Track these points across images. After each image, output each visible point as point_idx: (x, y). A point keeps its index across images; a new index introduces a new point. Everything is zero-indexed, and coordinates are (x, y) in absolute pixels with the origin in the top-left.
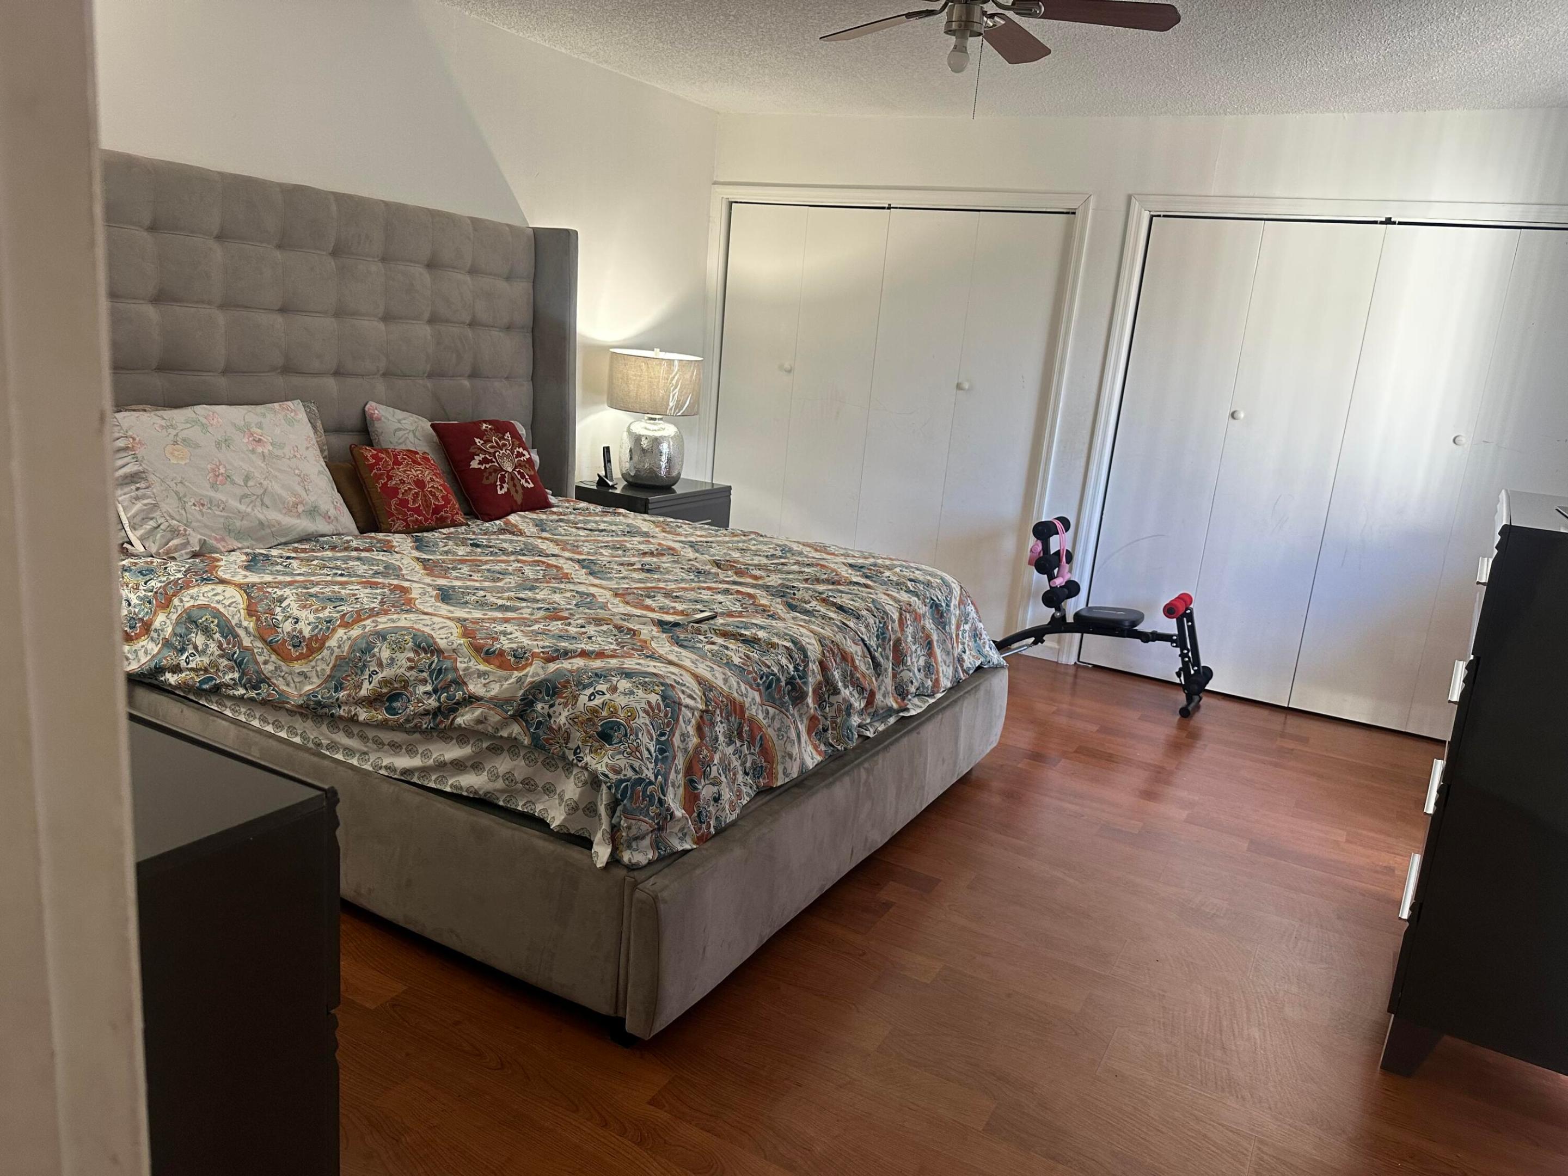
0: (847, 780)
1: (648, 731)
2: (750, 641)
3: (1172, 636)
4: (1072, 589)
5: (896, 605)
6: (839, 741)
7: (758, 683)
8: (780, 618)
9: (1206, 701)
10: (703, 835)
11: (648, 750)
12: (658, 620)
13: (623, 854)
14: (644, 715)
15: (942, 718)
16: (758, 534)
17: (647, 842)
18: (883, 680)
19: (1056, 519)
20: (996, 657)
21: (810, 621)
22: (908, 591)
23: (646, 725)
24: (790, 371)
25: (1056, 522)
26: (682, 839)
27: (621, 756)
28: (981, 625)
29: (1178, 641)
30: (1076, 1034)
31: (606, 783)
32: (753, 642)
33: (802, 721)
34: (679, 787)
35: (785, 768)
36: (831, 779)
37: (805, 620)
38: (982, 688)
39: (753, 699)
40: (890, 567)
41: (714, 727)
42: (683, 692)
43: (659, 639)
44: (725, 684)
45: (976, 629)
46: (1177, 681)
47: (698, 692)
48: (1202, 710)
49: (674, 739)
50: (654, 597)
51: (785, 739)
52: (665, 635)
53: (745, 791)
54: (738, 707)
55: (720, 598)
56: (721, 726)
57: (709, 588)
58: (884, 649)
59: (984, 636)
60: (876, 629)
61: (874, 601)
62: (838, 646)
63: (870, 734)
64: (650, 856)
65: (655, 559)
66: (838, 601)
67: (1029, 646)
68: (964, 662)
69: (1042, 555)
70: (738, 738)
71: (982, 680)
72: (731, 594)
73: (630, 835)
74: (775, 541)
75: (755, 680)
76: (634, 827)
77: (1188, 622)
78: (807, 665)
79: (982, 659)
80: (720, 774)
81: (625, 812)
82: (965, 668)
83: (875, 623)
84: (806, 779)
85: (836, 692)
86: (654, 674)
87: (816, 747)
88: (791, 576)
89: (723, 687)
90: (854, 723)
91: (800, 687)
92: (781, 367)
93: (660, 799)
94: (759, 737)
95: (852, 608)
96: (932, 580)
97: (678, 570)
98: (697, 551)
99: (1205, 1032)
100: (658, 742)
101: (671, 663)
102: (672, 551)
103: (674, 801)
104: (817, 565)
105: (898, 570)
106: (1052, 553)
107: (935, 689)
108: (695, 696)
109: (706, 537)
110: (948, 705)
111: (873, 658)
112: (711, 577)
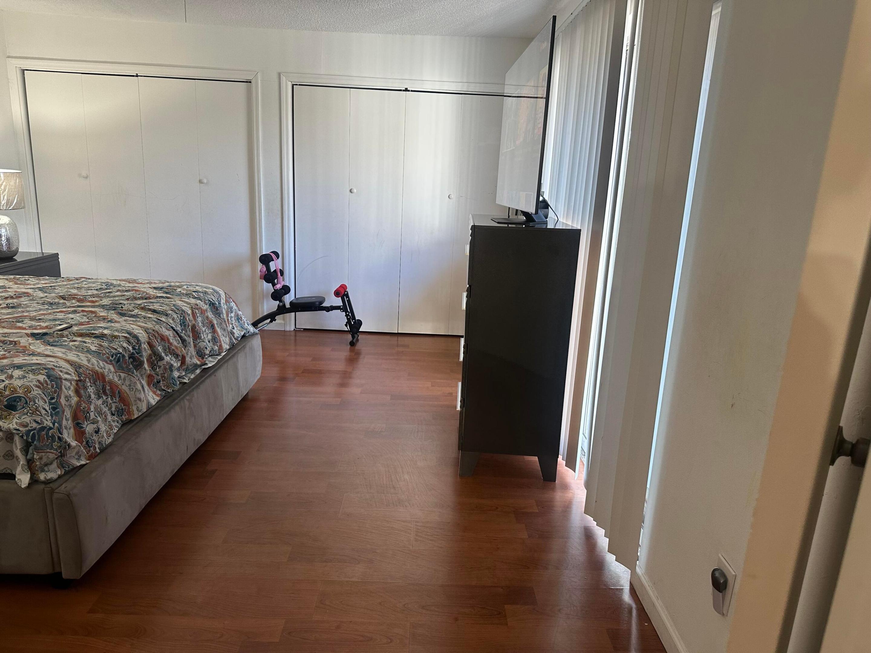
0: (177, 408)
1: (42, 398)
2: (99, 337)
3: (340, 306)
4: (286, 290)
5: (189, 306)
6: (168, 387)
7: (111, 360)
8: (116, 322)
9: (361, 337)
10: (92, 454)
11: (44, 409)
12: (31, 333)
13: (39, 475)
14: (37, 389)
15: (227, 366)
16: (87, 278)
17: (55, 465)
18: (188, 349)
19: (271, 252)
20: (252, 329)
21: (136, 321)
22: (195, 298)
23: (39, 394)
24: (87, 178)
25: (271, 254)
26: (78, 459)
27: (26, 416)
28: (240, 313)
29: (343, 308)
30: (326, 503)
31: (18, 434)
32: (102, 337)
33: (143, 378)
34: (70, 429)
35: (138, 407)
36: (167, 409)
37: (133, 320)
38: (248, 347)
39: (109, 370)
40: (180, 286)
41: (87, 389)
42: (61, 371)
43: (35, 344)
44: (89, 363)
45: (238, 315)
46: (346, 329)
47: (71, 370)
48: (360, 341)
49: (61, 400)
50: (23, 321)
51: (134, 390)
52: (38, 341)
53: (114, 425)
54: (100, 376)
55: (71, 316)
56: (92, 388)
57: (61, 312)
58: (186, 331)
59: (243, 318)
60: (179, 321)
61: (174, 305)
62: (157, 332)
63: (186, 381)
64: (59, 473)
65: (15, 300)
66: (151, 307)
67: (268, 324)
68: (234, 334)
69: (266, 273)
70: (104, 394)
71: (246, 342)
72: (79, 313)
73: (43, 463)
74: (100, 281)
75: (108, 358)
76: (44, 457)
77: (346, 298)
78: (140, 345)
79: (245, 331)
80: (96, 416)
81: (36, 449)
82: (235, 337)
83: (178, 317)
84: (152, 412)
85: (161, 359)
86: (38, 364)
87: (154, 393)
88: (117, 298)
89: (88, 365)
90: (175, 376)
91: (139, 359)
92: (80, 175)
93: (59, 438)
94: (117, 392)
95: (162, 310)
96: (207, 290)
97: (35, 305)
98: (46, 292)
99: (385, 483)
100: (50, 404)
101: (48, 356)
102: (27, 294)
103: (69, 436)
104: (133, 290)
105: (185, 287)
106: (272, 271)
107: (221, 351)
108: (70, 373)
109: (50, 283)
110: (230, 358)
111: (180, 337)
112: (61, 305)
